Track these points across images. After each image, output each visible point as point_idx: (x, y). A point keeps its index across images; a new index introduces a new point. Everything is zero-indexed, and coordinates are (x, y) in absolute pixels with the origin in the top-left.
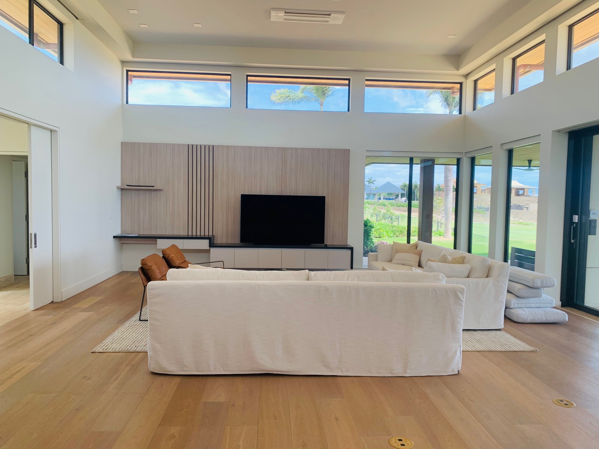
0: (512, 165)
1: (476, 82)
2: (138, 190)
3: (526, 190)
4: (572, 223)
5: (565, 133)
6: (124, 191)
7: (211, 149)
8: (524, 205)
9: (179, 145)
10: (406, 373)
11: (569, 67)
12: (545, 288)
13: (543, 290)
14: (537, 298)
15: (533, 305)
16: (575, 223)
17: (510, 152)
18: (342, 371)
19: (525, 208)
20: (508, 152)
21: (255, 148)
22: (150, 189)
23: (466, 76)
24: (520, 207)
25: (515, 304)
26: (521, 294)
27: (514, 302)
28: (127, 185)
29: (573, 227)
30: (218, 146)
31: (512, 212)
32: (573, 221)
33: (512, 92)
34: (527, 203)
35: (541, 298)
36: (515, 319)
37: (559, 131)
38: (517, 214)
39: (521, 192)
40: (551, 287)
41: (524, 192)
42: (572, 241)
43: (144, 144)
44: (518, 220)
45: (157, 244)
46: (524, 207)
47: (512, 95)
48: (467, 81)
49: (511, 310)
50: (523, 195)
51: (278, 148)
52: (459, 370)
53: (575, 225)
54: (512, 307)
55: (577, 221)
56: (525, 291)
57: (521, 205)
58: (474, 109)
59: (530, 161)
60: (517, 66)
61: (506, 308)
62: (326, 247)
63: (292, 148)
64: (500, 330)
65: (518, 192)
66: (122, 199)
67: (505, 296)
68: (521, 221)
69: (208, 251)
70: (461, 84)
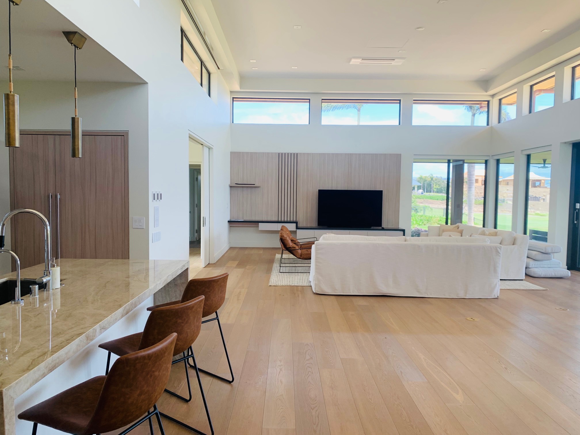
0: (530, 163)
1: (500, 100)
2: (243, 187)
3: (543, 181)
4: (575, 209)
5: (570, 144)
6: (232, 188)
7: (296, 156)
8: (541, 196)
9: (272, 153)
10: (466, 296)
11: (572, 98)
12: (555, 254)
13: (552, 255)
14: (548, 261)
15: (546, 266)
16: (577, 209)
17: (529, 157)
18: (428, 295)
19: (541, 200)
20: (526, 157)
21: (328, 154)
22: (251, 186)
23: (493, 96)
24: (536, 198)
25: (532, 265)
26: (537, 258)
27: (532, 263)
28: (236, 184)
29: (576, 212)
30: (301, 154)
31: (530, 203)
32: (576, 208)
33: (530, 112)
34: (544, 194)
35: (551, 261)
36: (532, 275)
37: (565, 143)
38: (533, 205)
39: (537, 184)
40: (558, 253)
41: (540, 183)
42: (575, 222)
43: (247, 153)
44: (535, 211)
45: (258, 227)
46: (541, 198)
47: (530, 114)
48: (494, 99)
49: (530, 269)
50: (539, 186)
51: (345, 154)
52: (498, 296)
53: (578, 211)
54: (530, 267)
55: (578, 207)
56: (539, 256)
57: (537, 196)
58: (499, 122)
59: (545, 161)
60: (534, 90)
61: (526, 268)
62: (383, 229)
63: (356, 154)
64: (522, 280)
65: (535, 183)
66: (231, 194)
67: (526, 260)
68: (538, 212)
69: (295, 232)
70: (488, 101)
